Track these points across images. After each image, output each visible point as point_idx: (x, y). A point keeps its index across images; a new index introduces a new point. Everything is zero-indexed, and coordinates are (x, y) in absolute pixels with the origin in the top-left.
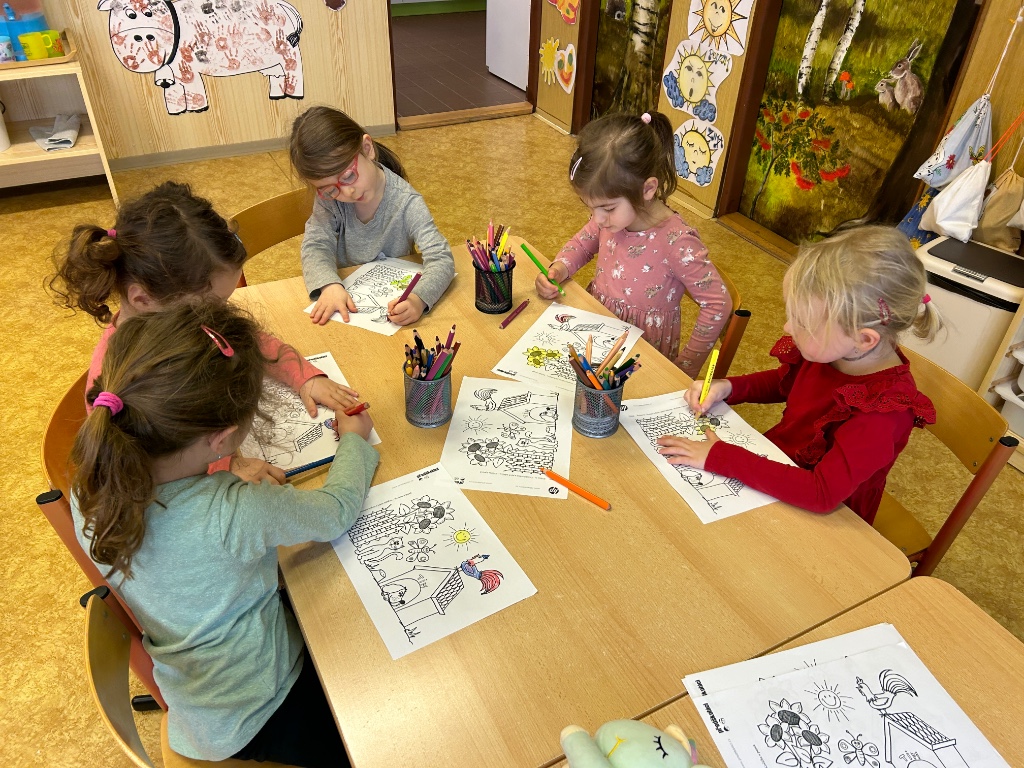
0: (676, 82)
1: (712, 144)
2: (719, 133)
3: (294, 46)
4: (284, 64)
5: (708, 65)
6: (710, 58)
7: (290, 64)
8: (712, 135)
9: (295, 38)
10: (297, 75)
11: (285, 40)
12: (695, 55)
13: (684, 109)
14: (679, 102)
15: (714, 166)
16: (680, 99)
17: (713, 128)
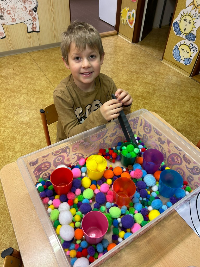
0: (178, 25)
1: (192, 50)
2: (196, 46)
3: (35, 12)
4: (32, 19)
5: (194, 19)
6: (195, 17)
7: (34, 19)
8: (193, 46)
9: (35, 9)
10: (37, 23)
11: (32, 10)
12: (188, 15)
13: (181, 36)
14: (179, 33)
15: (192, 58)
16: (180, 32)
17: (193, 44)
